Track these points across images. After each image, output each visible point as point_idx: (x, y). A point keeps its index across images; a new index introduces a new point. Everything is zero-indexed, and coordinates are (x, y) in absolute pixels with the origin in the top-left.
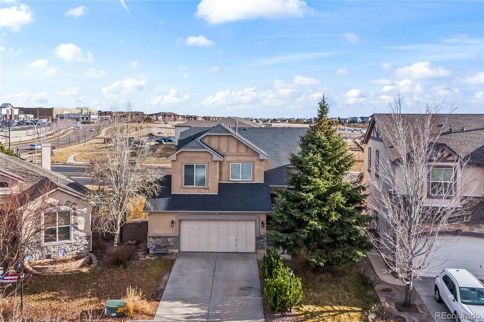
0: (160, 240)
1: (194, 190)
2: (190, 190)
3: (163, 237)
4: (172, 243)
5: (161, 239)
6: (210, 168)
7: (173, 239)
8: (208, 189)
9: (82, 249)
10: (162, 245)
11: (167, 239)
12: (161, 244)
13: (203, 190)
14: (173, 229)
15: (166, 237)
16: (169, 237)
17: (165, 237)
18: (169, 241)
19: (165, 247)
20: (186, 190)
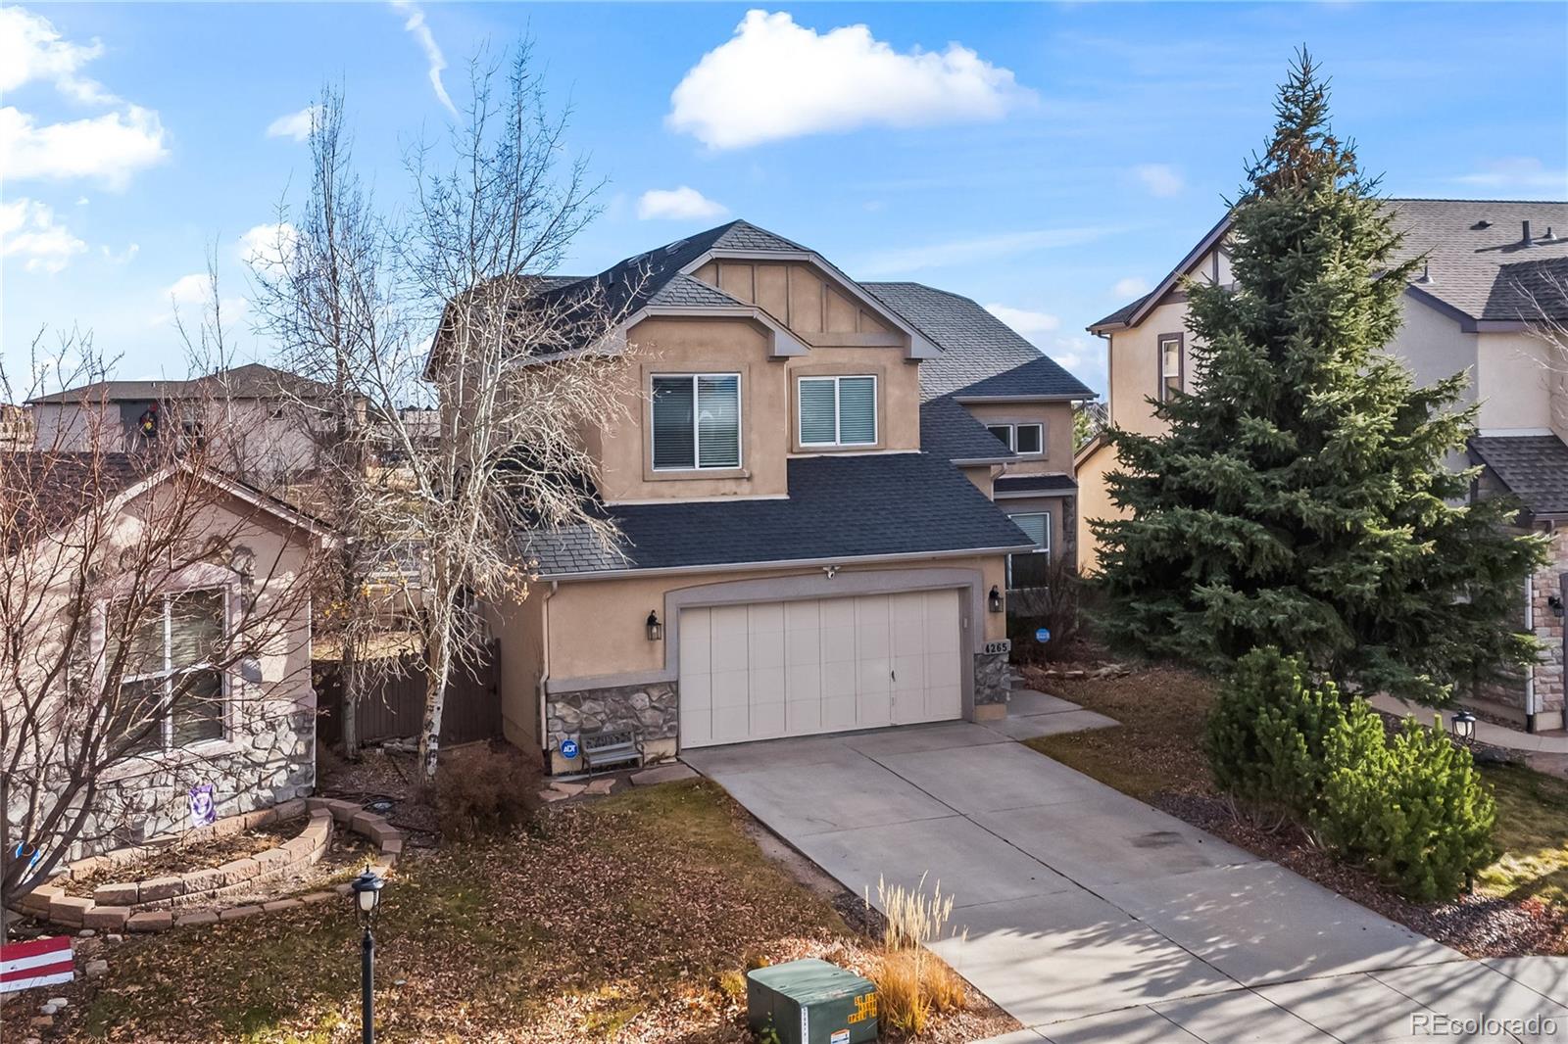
0: (598, 707)
1: (695, 484)
2: (679, 485)
3: (608, 690)
4: (649, 713)
5: (604, 699)
6: (755, 388)
7: (655, 694)
8: (749, 479)
9: (280, 779)
10: (608, 728)
11: (627, 700)
12: (603, 722)
13: (730, 486)
14: (652, 651)
15: (626, 692)
16: (637, 689)
17: (621, 690)
18: (639, 705)
19: (623, 736)
20: (664, 488)
